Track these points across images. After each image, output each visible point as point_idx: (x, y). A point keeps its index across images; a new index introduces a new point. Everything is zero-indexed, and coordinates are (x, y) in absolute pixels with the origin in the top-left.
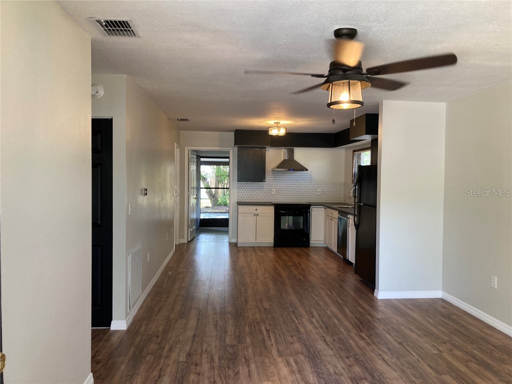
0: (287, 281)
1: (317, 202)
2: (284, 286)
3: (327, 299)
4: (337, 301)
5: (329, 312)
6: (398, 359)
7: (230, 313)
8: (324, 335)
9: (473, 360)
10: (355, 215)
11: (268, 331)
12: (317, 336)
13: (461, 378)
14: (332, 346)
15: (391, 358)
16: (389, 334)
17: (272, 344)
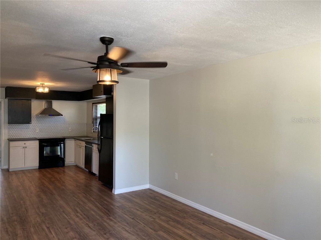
0: (54, 192)
1: (69, 136)
2: (53, 195)
3: (84, 199)
4: (91, 199)
5: (87, 208)
6: (134, 228)
7: (16, 221)
8: (88, 223)
9: (170, 220)
10: (98, 144)
11: (48, 228)
12: (83, 225)
13: (168, 231)
14: (94, 229)
15: (130, 229)
16: (126, 214)
17: (54, 237)
